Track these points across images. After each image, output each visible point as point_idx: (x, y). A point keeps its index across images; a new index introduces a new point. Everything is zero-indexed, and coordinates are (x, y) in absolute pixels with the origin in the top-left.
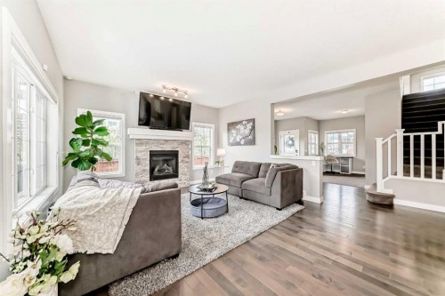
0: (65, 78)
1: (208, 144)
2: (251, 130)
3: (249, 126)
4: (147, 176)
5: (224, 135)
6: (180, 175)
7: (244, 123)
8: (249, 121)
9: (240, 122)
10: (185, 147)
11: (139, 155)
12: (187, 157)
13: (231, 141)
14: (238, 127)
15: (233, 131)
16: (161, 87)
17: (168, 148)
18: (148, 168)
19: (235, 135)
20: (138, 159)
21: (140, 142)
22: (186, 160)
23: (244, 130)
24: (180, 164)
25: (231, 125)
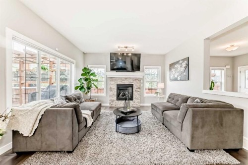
0: (84, 53)
1: (156, 80)
2: (186, 67)
3: (184, 64)
4: (115, 98)
5: (168, 73)
6: (134, 99)
7: (181, 62)
8: (183, 60)
9: (178, 62)
10: (138, 81)
11: (111, 86)
12: (139, 88)
13: (171, 77)
14: (176, 66)
15: (173, 70)
16: (117, 47)
17: (127, 82)
18: (116, 93)
19: (174, 73)
20: (111, 88)
21: (112, 79)
22: (139, 90)
23: (180, 68)
24: (134, 92)
25: (172, 65)
